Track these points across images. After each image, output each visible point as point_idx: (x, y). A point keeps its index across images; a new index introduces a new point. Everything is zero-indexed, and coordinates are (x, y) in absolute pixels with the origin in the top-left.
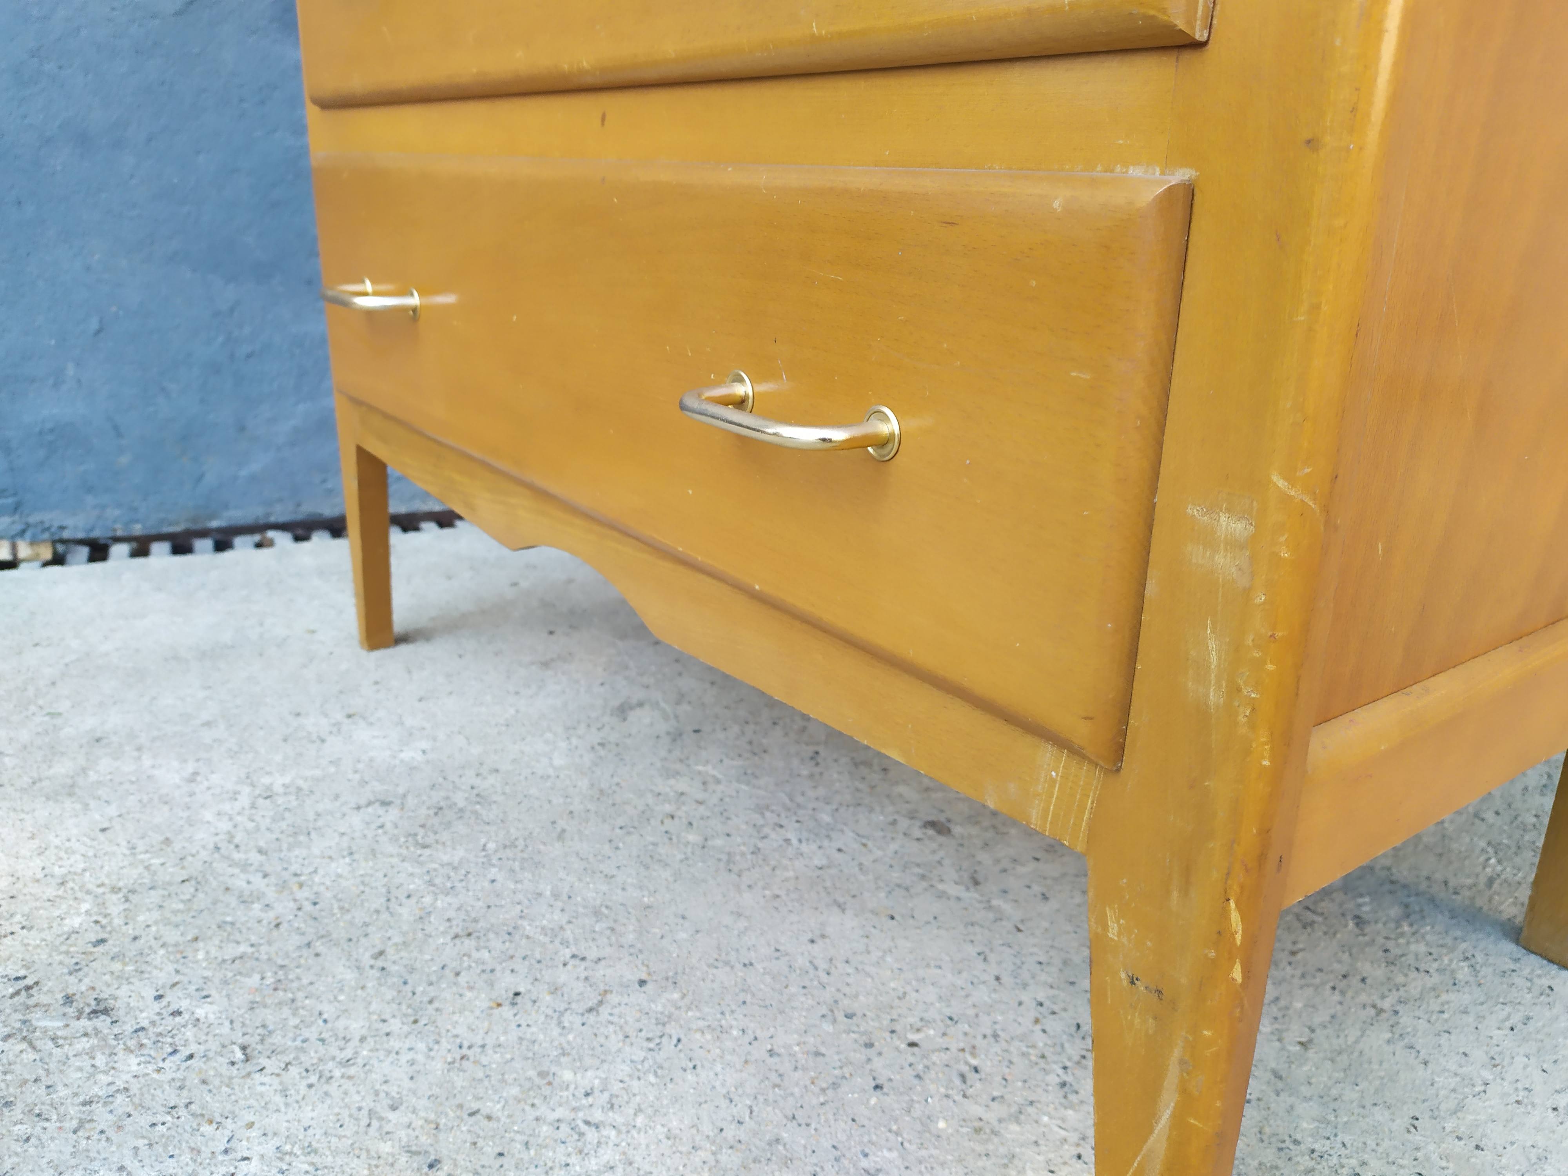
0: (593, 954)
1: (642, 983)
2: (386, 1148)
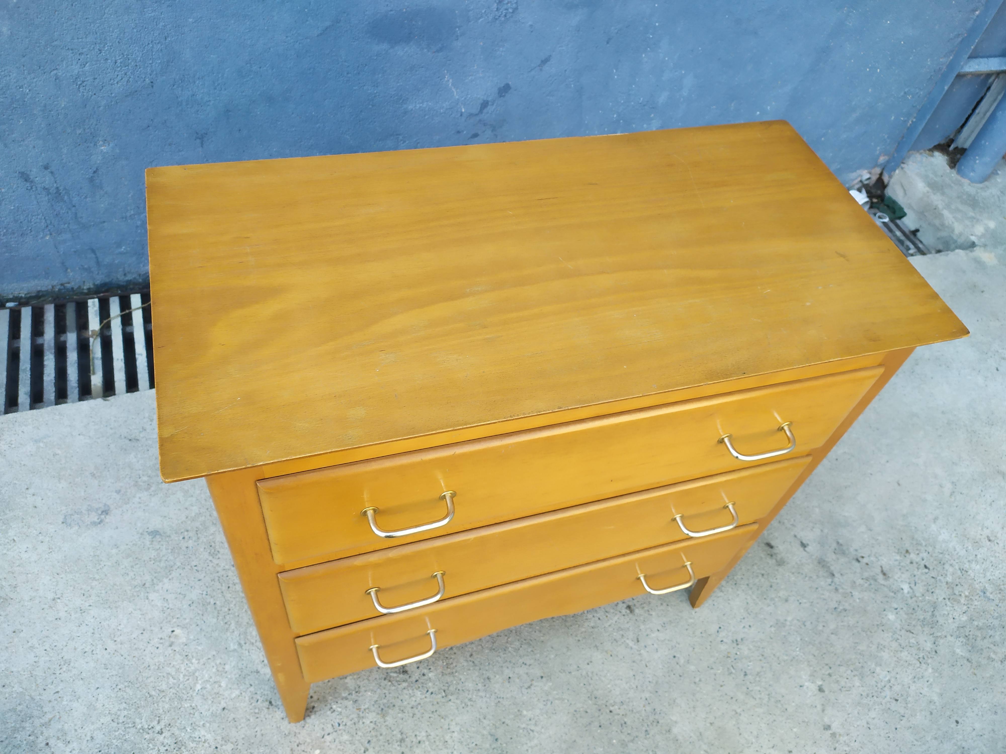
0: (528, 663)
1: (542, 677)
2: (485, 732)
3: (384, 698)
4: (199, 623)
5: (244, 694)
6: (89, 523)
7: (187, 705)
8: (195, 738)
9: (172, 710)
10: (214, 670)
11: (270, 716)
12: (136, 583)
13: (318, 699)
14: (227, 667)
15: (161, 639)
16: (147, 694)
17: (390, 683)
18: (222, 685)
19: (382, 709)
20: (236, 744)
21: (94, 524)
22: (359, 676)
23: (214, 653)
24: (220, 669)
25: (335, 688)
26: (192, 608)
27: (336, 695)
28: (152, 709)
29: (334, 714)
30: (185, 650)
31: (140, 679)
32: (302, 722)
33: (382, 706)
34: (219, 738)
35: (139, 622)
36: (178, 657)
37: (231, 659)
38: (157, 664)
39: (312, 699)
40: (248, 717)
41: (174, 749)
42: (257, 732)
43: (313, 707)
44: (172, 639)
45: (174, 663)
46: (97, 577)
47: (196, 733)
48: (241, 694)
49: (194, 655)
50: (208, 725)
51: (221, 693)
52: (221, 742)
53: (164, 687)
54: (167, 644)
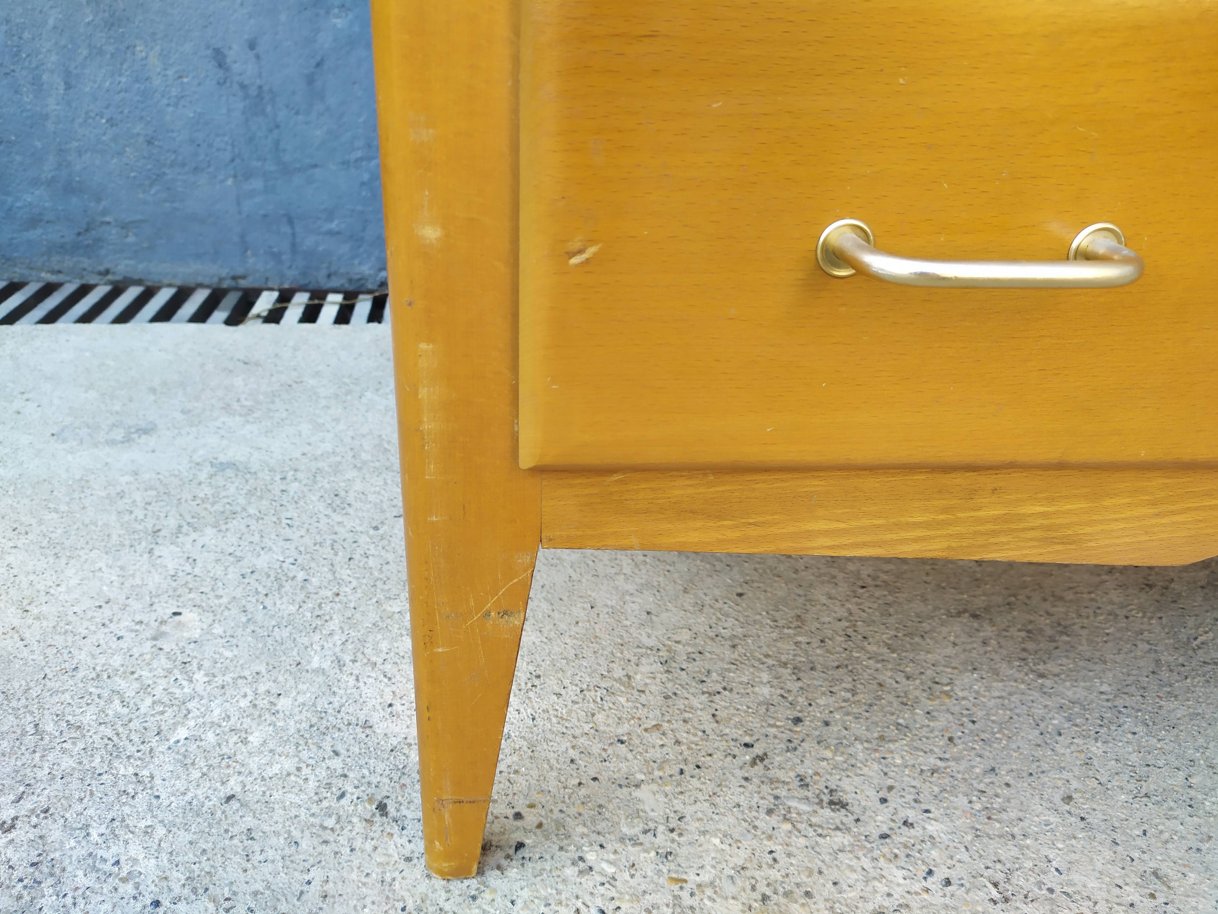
3: (771, 867)
4: (250, 607)
5: (305, 771)
6: (102, 440)
7: (124, 769)
8: (104, 860)
9: (76, 775)
10: (244, 703)
11: (369, 846)
12: (140, 527)
13: (540, 826)
14: (283, 703)
15: (141, 622)
16: (30, 729)
17: (788, 826)
18: (251, 738)
19: (765, 898)
20: (227, 905)
21: (111, 443)
22: (679, 789)
23: (263, 669)
24: (263, 703)
25: (600, 806)
26: (246, 581)
27: (602, 826)
28: (19, 763)
29: (588, 882)
30: (188, 651)
31: (34, 693)
32: (473, 883)
33: (762, 888)
34: (178, 876)
35: (105, 588)
36: (163, 662)
37: (301, 687)
38: (98, 668)
39: (519, 823)
40: (296, 834)
41: (21, 880)
42: (309, 883)
43: (520, 846)
44: (163, 628)
45: (145, 673)
46: (63, 508)
47: (114, 849)
48: (299, 769)
49: (207, 664)
50: (161, 831)
51: (239, 757)
52: (177, 890)
53: (88, 718)
54: (148, 634)
